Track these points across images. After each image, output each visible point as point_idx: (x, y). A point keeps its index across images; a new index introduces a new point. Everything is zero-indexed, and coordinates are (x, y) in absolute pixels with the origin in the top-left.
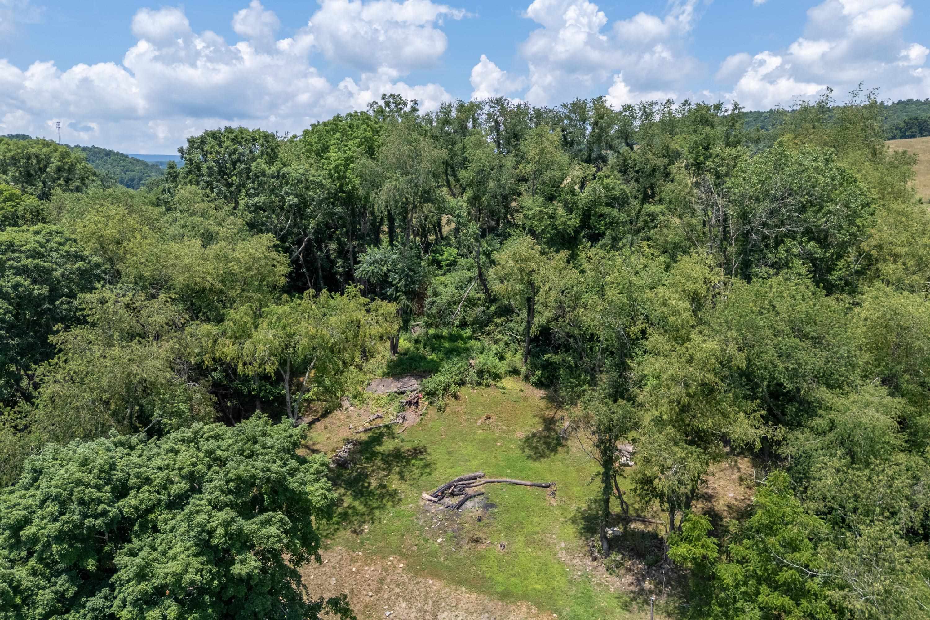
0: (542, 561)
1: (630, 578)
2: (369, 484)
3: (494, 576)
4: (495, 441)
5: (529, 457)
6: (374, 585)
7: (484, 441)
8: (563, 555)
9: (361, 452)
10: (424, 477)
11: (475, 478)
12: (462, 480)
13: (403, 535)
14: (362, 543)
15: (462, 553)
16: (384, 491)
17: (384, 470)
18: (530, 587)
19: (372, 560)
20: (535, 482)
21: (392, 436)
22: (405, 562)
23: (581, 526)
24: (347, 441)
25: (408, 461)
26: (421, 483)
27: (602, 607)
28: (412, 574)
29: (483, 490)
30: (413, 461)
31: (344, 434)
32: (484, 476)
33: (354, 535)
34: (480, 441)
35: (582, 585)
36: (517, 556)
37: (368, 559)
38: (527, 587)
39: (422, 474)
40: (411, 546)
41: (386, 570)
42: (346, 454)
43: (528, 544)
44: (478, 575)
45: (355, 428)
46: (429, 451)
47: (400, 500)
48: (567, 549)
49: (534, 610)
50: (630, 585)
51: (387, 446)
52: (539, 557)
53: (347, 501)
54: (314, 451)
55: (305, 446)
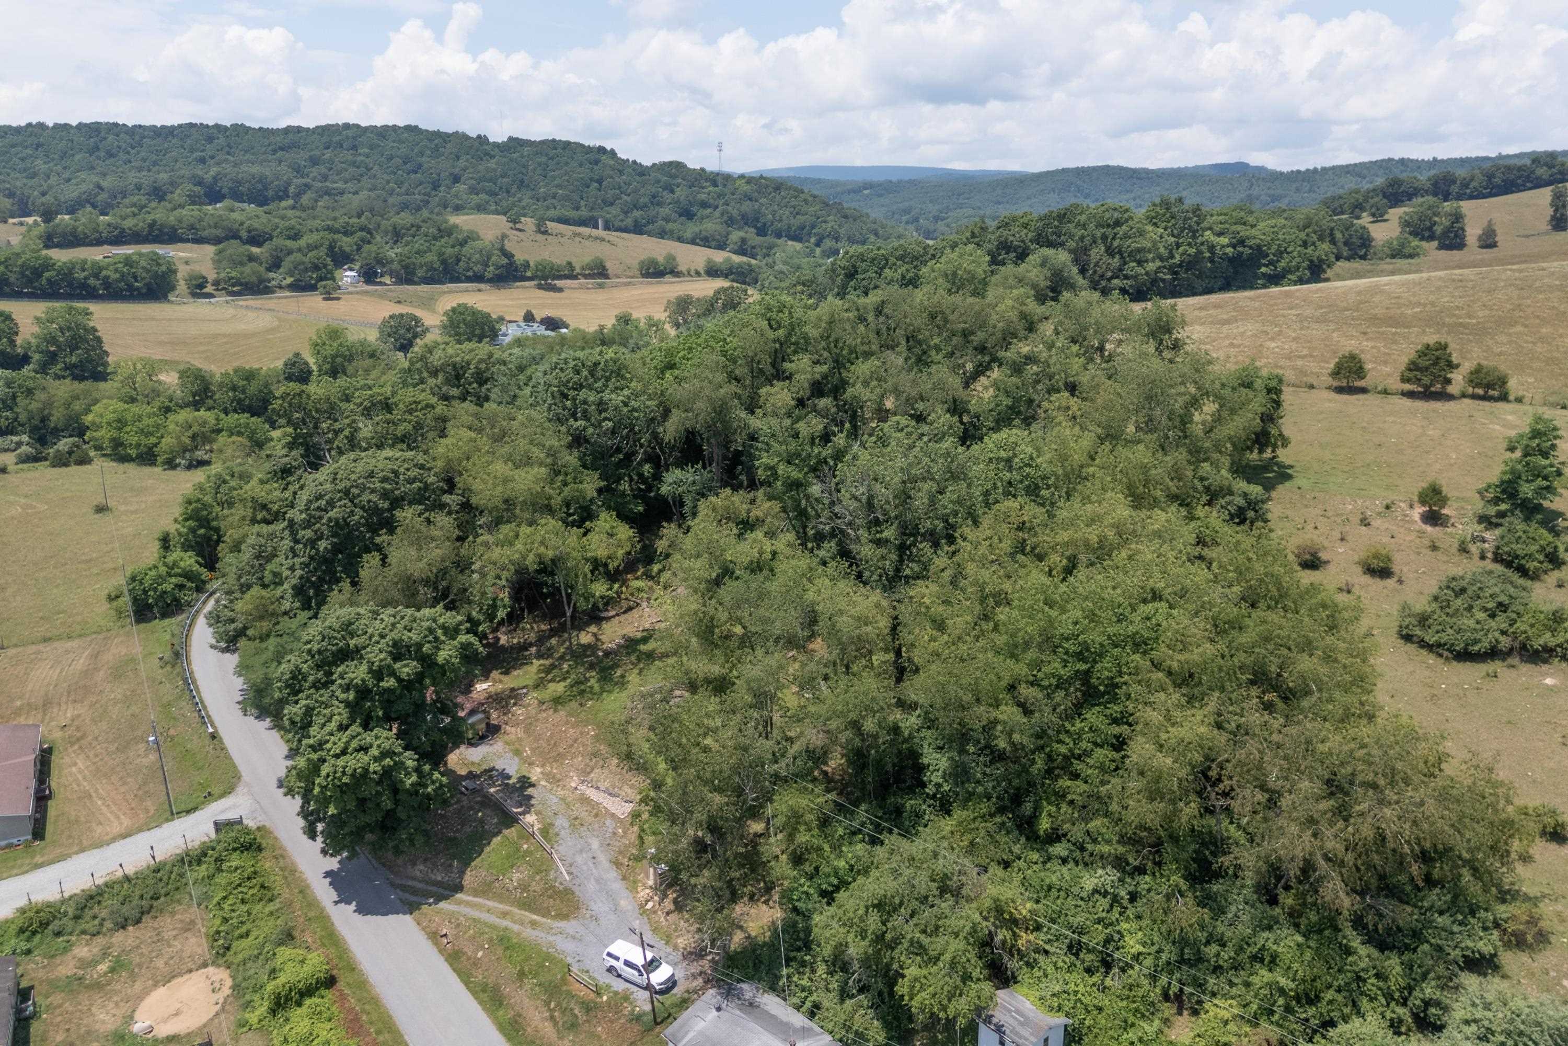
2: (615, 673)
6: (570, 742)
9: (627, 647)
10: (654, 676)
14: (580, 713)
16: (621, 680)
17: (633, 664)
19: (578, 725)
21: (658, 639)
22: (598, 732)
24: (624, 636)
25: (653, 661)
26: (649, 679)
28: (595, 740)
30: (657, 662)
31: (627, 630)
33: (579, 707)
37: (575, 725)
39: (654, 673)
41: (582, 734)
42: (615, 647)
45: (637, 627)
47: (626, 689)
51: (650, 646)
53: (592, 682)
54: (598, 640)
55: (595, 635)
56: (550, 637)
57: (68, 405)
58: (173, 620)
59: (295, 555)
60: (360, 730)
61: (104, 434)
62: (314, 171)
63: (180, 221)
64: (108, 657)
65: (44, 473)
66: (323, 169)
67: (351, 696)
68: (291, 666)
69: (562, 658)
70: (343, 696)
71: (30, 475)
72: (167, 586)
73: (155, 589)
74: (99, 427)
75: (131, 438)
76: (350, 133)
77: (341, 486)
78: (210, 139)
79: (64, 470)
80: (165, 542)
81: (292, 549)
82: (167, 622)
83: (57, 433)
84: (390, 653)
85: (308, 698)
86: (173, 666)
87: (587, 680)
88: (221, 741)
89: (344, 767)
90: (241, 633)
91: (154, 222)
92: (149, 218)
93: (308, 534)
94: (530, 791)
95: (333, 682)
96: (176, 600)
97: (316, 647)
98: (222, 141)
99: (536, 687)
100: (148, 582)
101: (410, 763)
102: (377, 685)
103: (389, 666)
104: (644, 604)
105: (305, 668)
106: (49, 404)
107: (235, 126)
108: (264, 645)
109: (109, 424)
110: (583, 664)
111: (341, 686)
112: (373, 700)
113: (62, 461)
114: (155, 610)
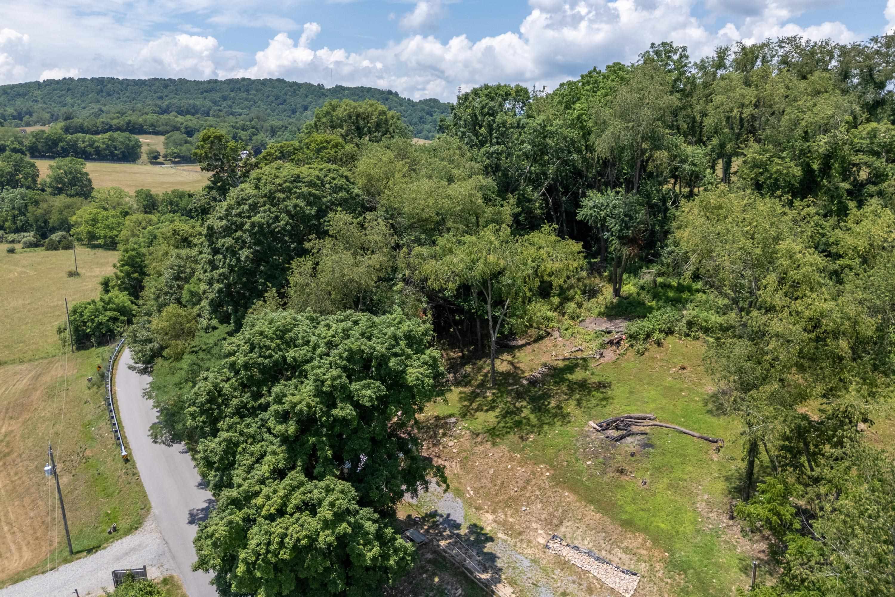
0: (678, 506)
1: (763, 546)
2: (549, 403)
3: (625, 505)
4: (681, 390)
5: (710, 412)
6: (521, 484)
7: (670, 388)
8: (701, 506)
9: (552, 376)
10: (599, 408)
11: (644, 419)
12: (631, 418)
13: (560, 451)
14: (523, 448)
15: (605, 479)
16: (559, 412)
17: (566, 394)
18: (655, 524)
19: (526, 463)
20: (705, 435)
21: (585, 368)
22: (552, 472)
23: (733, 485)
24: (545, 365)
25: (590, 392)
26: (593, 412)
27: (719, 563)
28: (553, 483)
29: (648, 431)
30: (594, 393)
31: (546, 359)
32: (654, 419)
33: (520, 441)
34: (665, 387)
35: (708, 538)
36: (654, 495)
37: (523, 463)
38: (652, 522)
39: (598, 405)
40: (563, 461)
41: (534, 474)
42: (539, 375)
43: (670, 486)
44: (611, 501)
45: (556, 356)
46: (612, 387)
47: (569, 422)
48: (708, 503)
49: (649, 544)
50: (760, 552)
51: (578, 375)
52: (676, 501)
53: (526, 412)
54: (516, 368)
55: (511, 363)
56: (463, 365)
57: (61, 212)
58: (106, 348)
59: (215, 267)
60: (302, 477)
61: (83, 229)
62: (225, 104)
63: (145, 121)
64: (47, 379)
65: (40, 254)
66: (229, 103)
67: (292, 428)
68: (209, 385)
69: (482, 385)
70: (280, 428)
71: (31, 254)
72: (103, 319)
73: (93, 321)
74: (80, 224)
75: (100, 232)
76: (245, 83)
77: (265, 190)
78: (166, 86)
79: (54, 252)
80: (106, 285)
81: (211, 262)
82: (101, 349)
83: (53, 230)
84: (345, 369)
85: (230, 428)
86: (99, 387)
87: (519, 410)
88: (134, 466)
89: (283, 536)
90: (157, 354)
91: (130, 121)
92: (127, 119)
93: (229, 241)
94: (489, 547)
95: (265, 408)
96: (111, 331)
97: (241, 360)
98: (172, 87)
99: (464, 416)
100: (87, 314)
101: (370, 527)
102: (327, 414)
103: (344, 387)
104: (556, 334)
105: (226, 387)
106: (48, 212)
107: (180, 80)
108: (179, 365)
109: (86, 222)
110: (509, 393)
111: (277, 412)
112: (318, 434)
113: (54, 247)
114: (93, 339)
